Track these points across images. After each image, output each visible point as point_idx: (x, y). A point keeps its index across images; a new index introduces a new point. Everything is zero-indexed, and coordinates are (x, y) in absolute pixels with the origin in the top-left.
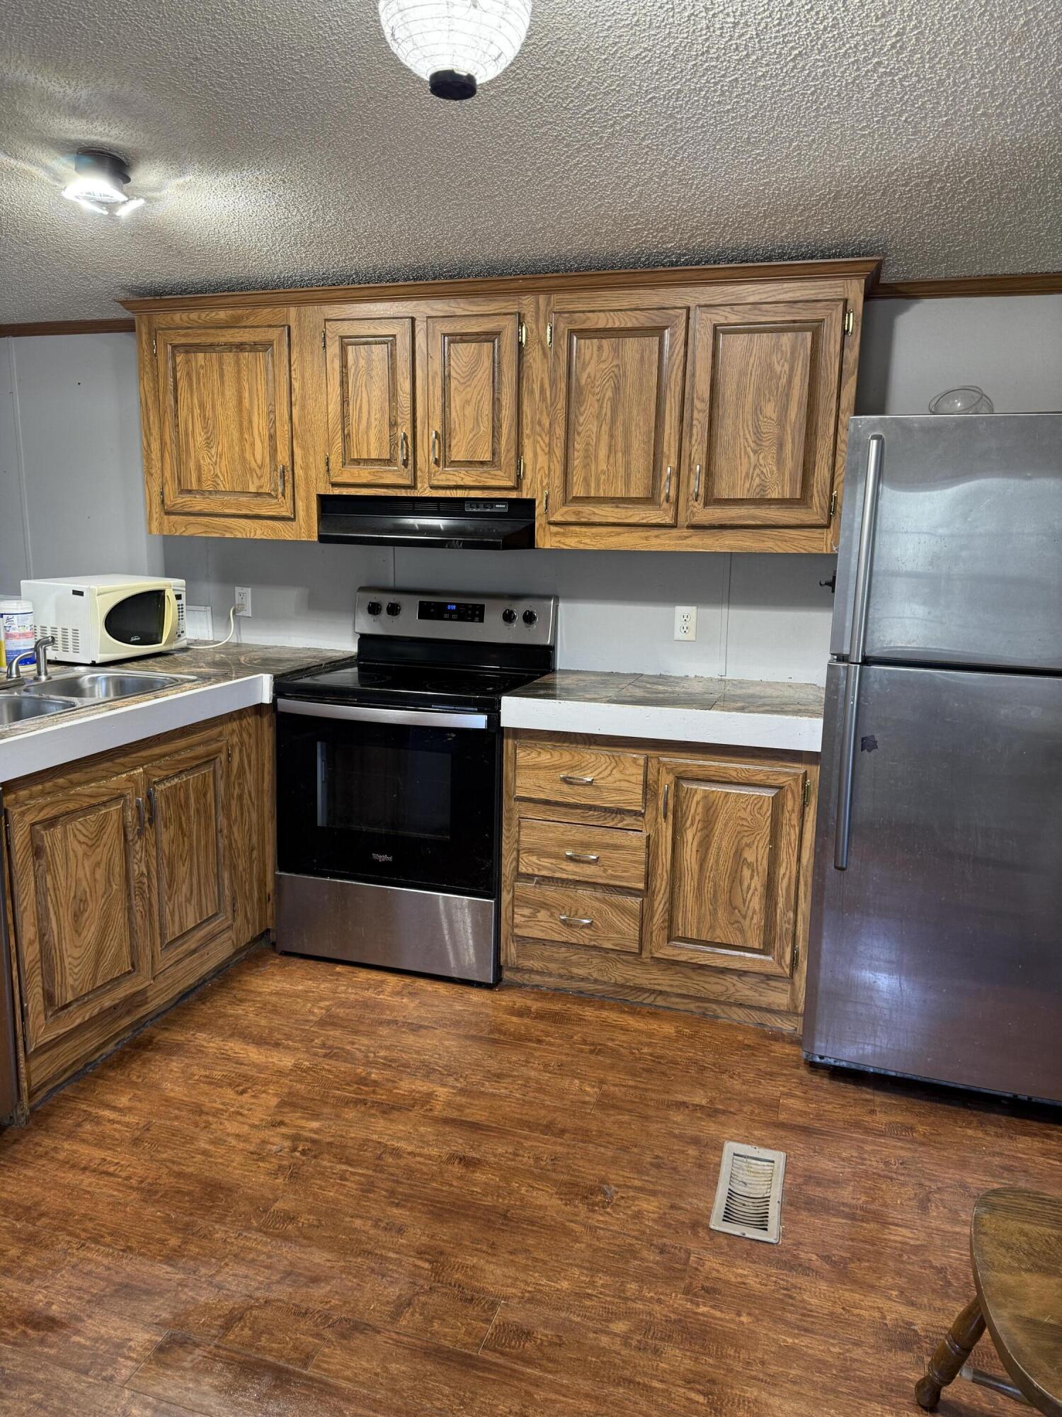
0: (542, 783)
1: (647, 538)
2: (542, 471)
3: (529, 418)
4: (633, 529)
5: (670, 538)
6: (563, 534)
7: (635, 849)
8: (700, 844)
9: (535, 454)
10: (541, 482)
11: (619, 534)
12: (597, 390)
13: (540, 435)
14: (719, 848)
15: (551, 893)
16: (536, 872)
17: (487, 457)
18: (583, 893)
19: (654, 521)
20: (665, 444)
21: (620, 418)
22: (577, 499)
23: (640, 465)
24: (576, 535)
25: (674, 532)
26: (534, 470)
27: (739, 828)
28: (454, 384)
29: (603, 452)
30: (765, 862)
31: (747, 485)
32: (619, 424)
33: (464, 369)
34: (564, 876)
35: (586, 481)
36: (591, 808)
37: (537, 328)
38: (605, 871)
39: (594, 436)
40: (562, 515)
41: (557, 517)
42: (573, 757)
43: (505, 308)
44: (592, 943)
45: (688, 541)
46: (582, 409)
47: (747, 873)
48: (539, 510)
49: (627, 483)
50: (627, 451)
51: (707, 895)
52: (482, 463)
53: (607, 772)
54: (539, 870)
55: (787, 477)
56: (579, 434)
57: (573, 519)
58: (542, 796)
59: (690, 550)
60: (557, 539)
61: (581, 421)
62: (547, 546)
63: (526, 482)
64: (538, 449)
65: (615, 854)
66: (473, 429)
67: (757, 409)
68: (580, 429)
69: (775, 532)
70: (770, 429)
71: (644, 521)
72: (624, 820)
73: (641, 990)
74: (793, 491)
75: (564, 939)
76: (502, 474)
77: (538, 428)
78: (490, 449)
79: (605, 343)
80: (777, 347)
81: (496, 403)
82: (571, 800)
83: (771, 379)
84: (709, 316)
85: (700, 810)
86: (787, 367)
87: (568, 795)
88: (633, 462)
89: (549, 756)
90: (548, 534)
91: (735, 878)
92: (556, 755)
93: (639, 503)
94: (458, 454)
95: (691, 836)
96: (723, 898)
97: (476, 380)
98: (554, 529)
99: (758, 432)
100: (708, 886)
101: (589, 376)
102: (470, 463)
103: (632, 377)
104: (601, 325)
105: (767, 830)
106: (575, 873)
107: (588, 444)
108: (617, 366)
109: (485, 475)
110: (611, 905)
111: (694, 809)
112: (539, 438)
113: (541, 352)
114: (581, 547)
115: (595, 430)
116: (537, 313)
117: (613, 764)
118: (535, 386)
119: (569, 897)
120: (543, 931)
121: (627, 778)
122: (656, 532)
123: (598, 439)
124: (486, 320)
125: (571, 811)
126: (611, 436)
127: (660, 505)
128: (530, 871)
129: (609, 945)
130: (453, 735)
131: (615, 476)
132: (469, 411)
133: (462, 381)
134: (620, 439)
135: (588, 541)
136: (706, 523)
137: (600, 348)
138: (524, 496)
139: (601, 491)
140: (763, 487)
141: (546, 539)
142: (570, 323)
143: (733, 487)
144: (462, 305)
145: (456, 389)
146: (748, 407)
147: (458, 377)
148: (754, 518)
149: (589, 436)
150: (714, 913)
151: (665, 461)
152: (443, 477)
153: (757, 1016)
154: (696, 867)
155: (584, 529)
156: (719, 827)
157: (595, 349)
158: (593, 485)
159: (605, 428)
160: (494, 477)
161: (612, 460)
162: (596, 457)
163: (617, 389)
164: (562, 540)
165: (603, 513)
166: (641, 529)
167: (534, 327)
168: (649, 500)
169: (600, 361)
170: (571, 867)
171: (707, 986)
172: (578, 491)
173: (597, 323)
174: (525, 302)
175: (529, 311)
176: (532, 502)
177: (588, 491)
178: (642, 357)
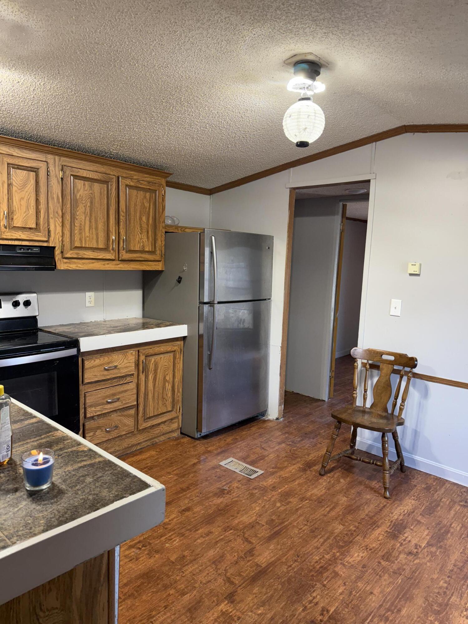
0: (96, 374)
1: (104, 265)
2: (59, 234)
3: (52, 210)
4: (99, 261)
5: (112, 265)
6: (70, 263)
7: (132, 389)
8: (153, 380)
9: (55, 226)
10: (59, 239)
11: (93, 263)
12: (84, 202)
13: (58, 218)
14: (159, 379)
15: (101, 421)
16: (95, 414)
17: (34, 226)
18: (114, 416)
19: (108, 258)
20: (111, 227)
21: (93, 215)
22: (77, 248)
23: (102, 235)
24: (75, 263)
25: (114, 262)
26: (55, 233)
27: (165, 369)
28: (14, 189)
29: (87, 229)
30: (172, 378)
31: (139, 246)
32: (93, 217)
33: (20, 183)
34: (106, 411)
35: (81, 240)
36: (114, 378)
37: (55, 170)
38: (122, 402)
39: (83, 221)
40: (71, 254)
41: (68, 255)
42: (109, 358)
43: (39, 157)
44: (118, 435)
45: (119, 266)
46: (78, 209)
47: (167, 384)
48: (57, 252)
49: (97, 242)
50: (97, 228)
51: (156, 397)
52: (30, 228)
53: (122, 361)
54: (96, 413)
55: (150, 244)
56: (77, 219)
57: (75, 256)
58: (96, 379)
59: (119, 269)
60: (67, 265)
61: (78, 214)
62: (62, 268)
63: (52, 239)
64: (57, 225)
65: (125, 394)
66: (25, 212)
67: (141, 219)
68: (77, 217)
69: (146, 263)
70: (144, 226)
71: (104, 258)
72: (126, 379)
73: (133, 446)
74: (152, 248)
75: (107, 439)
76: (41, 234)
77: (56, 215)
78: (35, 222)
79: (86, 183)
80: (145, 197)
81: (37, 201)
82: (109, 377)
83: (144, 208)
84: (125, 181)
85: (153, 366)
86: (148, 205)
87: (107, 375)
88: (99, 234)
89: (99, 361)
90: (62, 263)
91: (164, 387)
92: (102, 359)
93: (101, 250)
94: (18, 222)
95: (151, 377)
96: (160, 396)
97: (27, 189)
98: (65, 260)
99: (141, 227)
100: (156, 394)
101: (80, 196)
102: (23, 229)
103: (97, 199)
104: (84, 175)
105: (172, 367)
106: (110, 408)
107: (81, 224)
108: (91, 193)
109: (33, 234)
110: (125, 416)
111: (152, 367)
112: (57, 219)
113: (57, 181)
114: (78, 268)
115: (83, 218)
116: (55, 163)
117: (124, 357)
118: (54, 196)
119: (108, 419)
120: (98, 439)
121: (129, 361)
122: (107, 262)
123: (85, 223)
124: (32, 161)
125: (106, 382)
126: (90, 222)
127: (110, 251)
128: (92, 415)
129: (124, 433)
130: (58, 362)
131: (93, 239)
132: (24, 203)
133: (19, 188)
134: (94, 224)
135: (79, 266)
136: (127, 259)
137: (84, 185)
138: (51, 245)
139: (87, 244)
140: (143, 246)
141: (61, 265)
142: (71, 171)
143: (134, 246)
144: (16, 151)
145: (16, 191)
146: (138, 218)
147: (17, 186)
148: (141, 257)
149: (81, 221)
150: (158, 403)
151: (111, 234)
152: (9, 234)
153: (167, 436)
154: (152, 388)
155: (78, 261)
156: (159, 370)
157: (82, 185)
158: (83, 242)
159: (88, 218)
160: (37, 236)
161: (91, 232)
162: (84, 230)
163: (91, 202)
164: (69, 265)
165: (88, 254)
166: (102, 261)
167: (53, 169)
168: (106, 249)
169: (84, 190)
170: (109, 406)
171: (155, 432)
172: (77, 244)
173: (83, 174)
174: (49, 157)
175: (51, 162)
176: (54, 248)
177: (82, 245)
178: (101, 191)
